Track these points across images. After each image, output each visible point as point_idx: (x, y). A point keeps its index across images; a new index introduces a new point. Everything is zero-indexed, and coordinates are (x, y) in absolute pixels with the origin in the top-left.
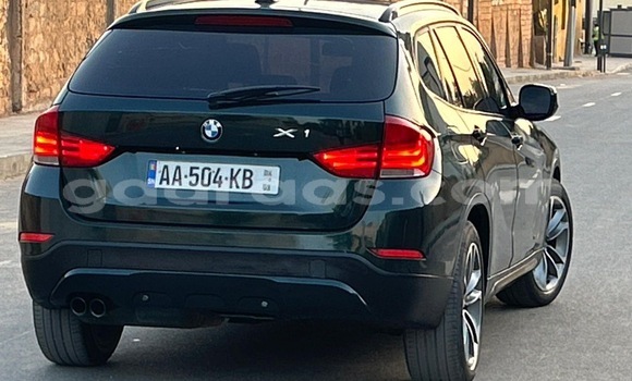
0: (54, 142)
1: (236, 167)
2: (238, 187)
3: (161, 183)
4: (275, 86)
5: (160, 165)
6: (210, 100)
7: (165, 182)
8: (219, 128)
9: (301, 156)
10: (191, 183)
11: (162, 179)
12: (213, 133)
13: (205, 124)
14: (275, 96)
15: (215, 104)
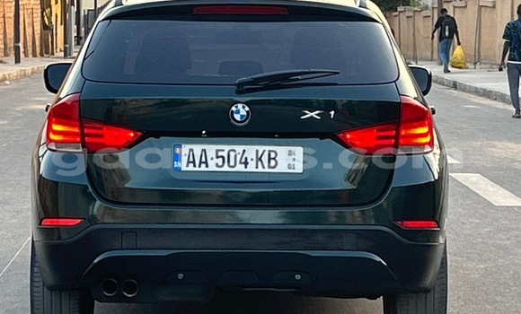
0: (76, 130)
1: (261, 149)
2: (263, 167)
3: (187, 166)
4: (300, 71)
5: (185, 149)
6: (239, 85)
7: (191, 165)
8: (247, 112)
9: (322, 136)
10: (217, 165)
11: (189, 162)
12: (242, 116)
13: (234, 108)
14: (299, 80)
15: (242, 89)
